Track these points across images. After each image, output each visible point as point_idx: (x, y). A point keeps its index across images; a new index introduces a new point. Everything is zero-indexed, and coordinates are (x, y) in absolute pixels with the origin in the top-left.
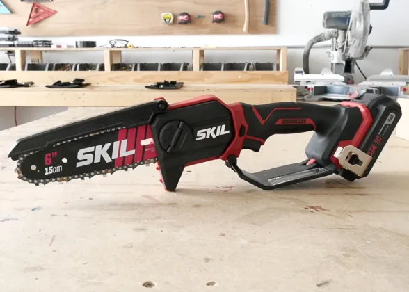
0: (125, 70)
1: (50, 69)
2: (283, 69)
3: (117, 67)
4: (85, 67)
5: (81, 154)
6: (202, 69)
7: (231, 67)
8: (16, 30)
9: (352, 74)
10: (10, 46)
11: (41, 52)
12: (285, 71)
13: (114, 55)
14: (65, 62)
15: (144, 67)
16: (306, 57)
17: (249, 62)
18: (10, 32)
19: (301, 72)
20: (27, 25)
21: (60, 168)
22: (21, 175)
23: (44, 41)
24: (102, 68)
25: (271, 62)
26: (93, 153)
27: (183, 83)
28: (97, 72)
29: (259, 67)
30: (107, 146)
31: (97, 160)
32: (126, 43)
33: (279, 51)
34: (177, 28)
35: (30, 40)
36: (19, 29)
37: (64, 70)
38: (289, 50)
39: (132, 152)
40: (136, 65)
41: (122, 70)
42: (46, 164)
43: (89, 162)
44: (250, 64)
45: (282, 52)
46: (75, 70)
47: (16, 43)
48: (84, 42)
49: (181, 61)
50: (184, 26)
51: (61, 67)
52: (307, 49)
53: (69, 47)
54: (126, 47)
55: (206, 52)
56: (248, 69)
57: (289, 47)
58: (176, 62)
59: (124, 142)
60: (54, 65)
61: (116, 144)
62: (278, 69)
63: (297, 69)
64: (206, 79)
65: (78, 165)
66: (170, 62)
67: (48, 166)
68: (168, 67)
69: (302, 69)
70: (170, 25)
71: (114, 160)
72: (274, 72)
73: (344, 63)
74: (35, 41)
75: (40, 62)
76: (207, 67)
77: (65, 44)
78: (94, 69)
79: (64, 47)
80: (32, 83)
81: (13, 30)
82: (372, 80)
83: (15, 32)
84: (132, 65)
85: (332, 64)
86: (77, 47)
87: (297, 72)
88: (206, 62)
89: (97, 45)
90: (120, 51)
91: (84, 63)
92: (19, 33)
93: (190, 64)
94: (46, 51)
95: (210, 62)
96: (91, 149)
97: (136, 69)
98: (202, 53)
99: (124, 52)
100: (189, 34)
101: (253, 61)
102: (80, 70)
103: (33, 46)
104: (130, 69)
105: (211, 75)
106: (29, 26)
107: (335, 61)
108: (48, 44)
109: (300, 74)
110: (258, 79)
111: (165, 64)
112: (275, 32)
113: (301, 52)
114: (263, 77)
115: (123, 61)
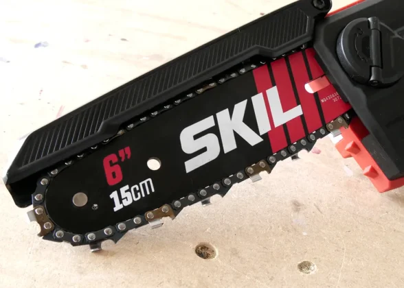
5: (188, 139)
21: (147, 185)
22: (48, 225)
26: (215, 130)
30: (240, 108)
31: (230, 145)
39: (297, 111)
42: (111, 181)
43: (212, 155)
59: (273, 93)
61: (257, 100)
65: (190, 166)
67: (117, 188)
71: (265, 136)
96: (208, 122)
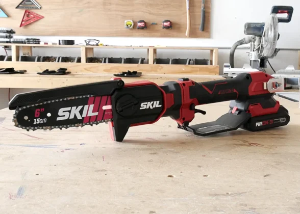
0: (97, 62)
1: (39, 60)
2: (215, 64)
3: (90, 60)
4: (66, 60)
6: (155, 63)
7: (177, 62)
8: (12, 30)
9: (265, 69)
10: (7, 42)
11: (31, 47)
12: (217, 65)
13: (88, 51)
14: (50, 56)
15: (112, 61)
16: (232, 55)
17: (190, 58)
18: (8, 32)
19: (229, 66)
20: (20, 26)
23: (34, 39)
24: (79, 60)
25: (206, 59)
27: (141, 73)
28: (75, 63)
29: (197, 62)
32: (97, 42)
33: (212, 51)
34: (136, 32)
35: (24, 38)
36: (14, 30)
37: (49, 61)
38: (220, 50)
40: (105, 59)
41: (95, 62)
44: (190, 60)
45: (214, 51)
46: (58, 61)
47: (12, 40)
48: (65, 41)
49: (139, 57)
50: (141, 31)
51: (47, 59)
52: (232, 49)
53: (53, 44)
54: (97, 45)
55: (157, 50)
56: (189, 64)
57: (219, 48)
58: (135, 57)
60: (42, 57)
62: (211, 64)
63: (225, 64)
64: (158, 71)
66: (131, 57)
68: (129, 61)
69: (229, 64)
70: (131, 29)
72: (209, 66)
73: (259, 60)
74: (27, 39)
75: (30, 55)
76: (159, 61)
77: (50, 42)
78: (73, 62)
79: (50, 44)
80: (25, 71)
81: (9, 30)
82: (279, 73)
83: (11, 32)
84: (102, 59)
85: (251, 61)
86: (60, 44)
87: (226, 66)
88: (158, 58)
89: (76, 43)
90: (93, 48)
91: (65, 56)
92: (14, 33)
93: (146, 59)
94: (34, 47)
95: (161, 58)
97: (105, 62)
98: (155, 51)
99: (96, 49)
100: (144, 36)
101: (194, 58)
102: (62, 61)
103: (25, 43)
104: (101, 62)
105: (162, 67)
106: (22, 27)
107: (253, 59)
108: (37, 41)
109: (228, 68)
110: (197, 71)
111: (127, 59)
112: (209, 37)
113: (229, 52)
114: (201, 70)
115: (95, 56)
